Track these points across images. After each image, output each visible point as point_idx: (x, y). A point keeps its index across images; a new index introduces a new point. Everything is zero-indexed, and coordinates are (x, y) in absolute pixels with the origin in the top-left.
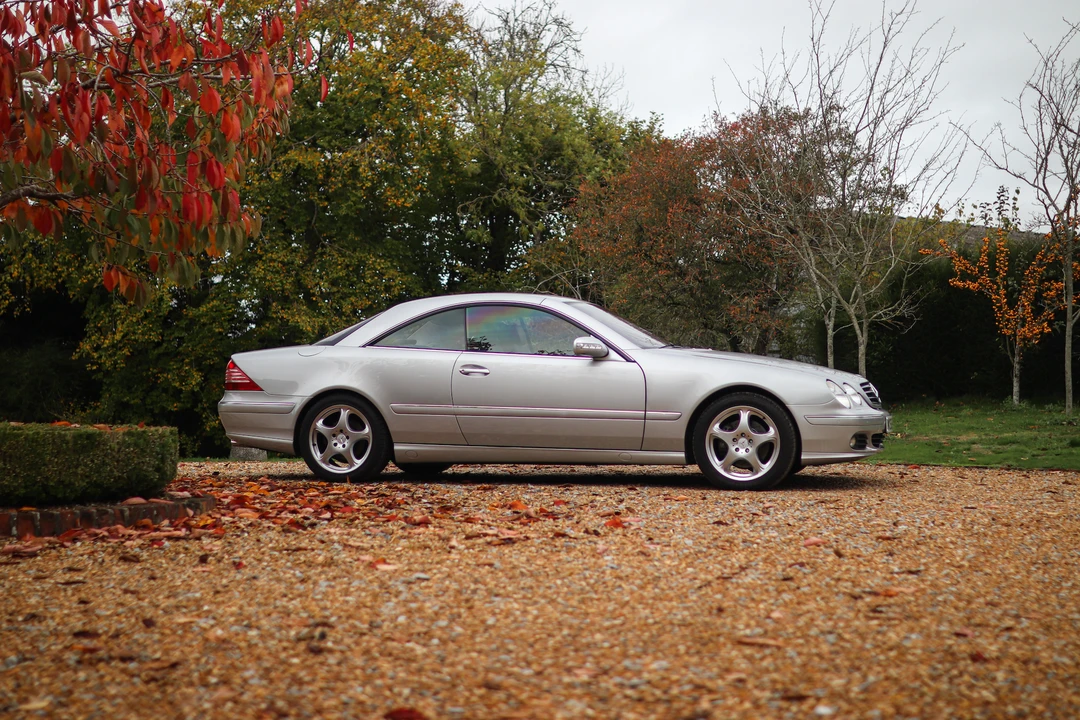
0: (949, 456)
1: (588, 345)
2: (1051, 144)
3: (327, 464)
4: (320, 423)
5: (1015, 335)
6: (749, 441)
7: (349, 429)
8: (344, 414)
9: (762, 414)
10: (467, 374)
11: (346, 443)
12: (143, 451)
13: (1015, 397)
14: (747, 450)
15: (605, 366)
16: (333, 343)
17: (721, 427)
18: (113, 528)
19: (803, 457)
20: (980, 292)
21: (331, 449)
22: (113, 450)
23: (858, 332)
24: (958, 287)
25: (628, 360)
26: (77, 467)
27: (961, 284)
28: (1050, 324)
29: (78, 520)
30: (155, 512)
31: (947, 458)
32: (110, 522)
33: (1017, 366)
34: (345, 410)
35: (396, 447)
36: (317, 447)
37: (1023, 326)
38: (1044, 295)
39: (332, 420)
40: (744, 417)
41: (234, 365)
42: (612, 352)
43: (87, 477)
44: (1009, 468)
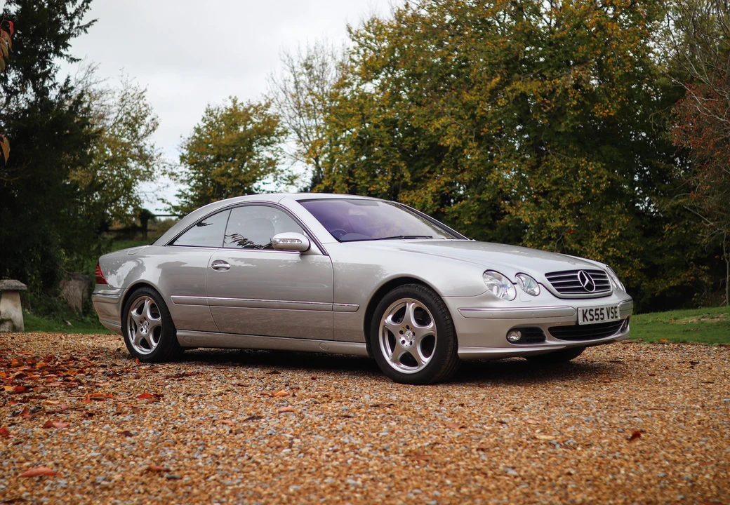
3: (138, 347)
4: (134, 312)
6: (414, 334)
7: (149, 317)
8: (147, 304)
9: (423, 306)
10: (217, 268)
11: (148, 329)
14: (411, 343)
19: (459, 352)
21: (140, 333)
34: (147, 300)
41: (99, 265)
42: (313, 247)
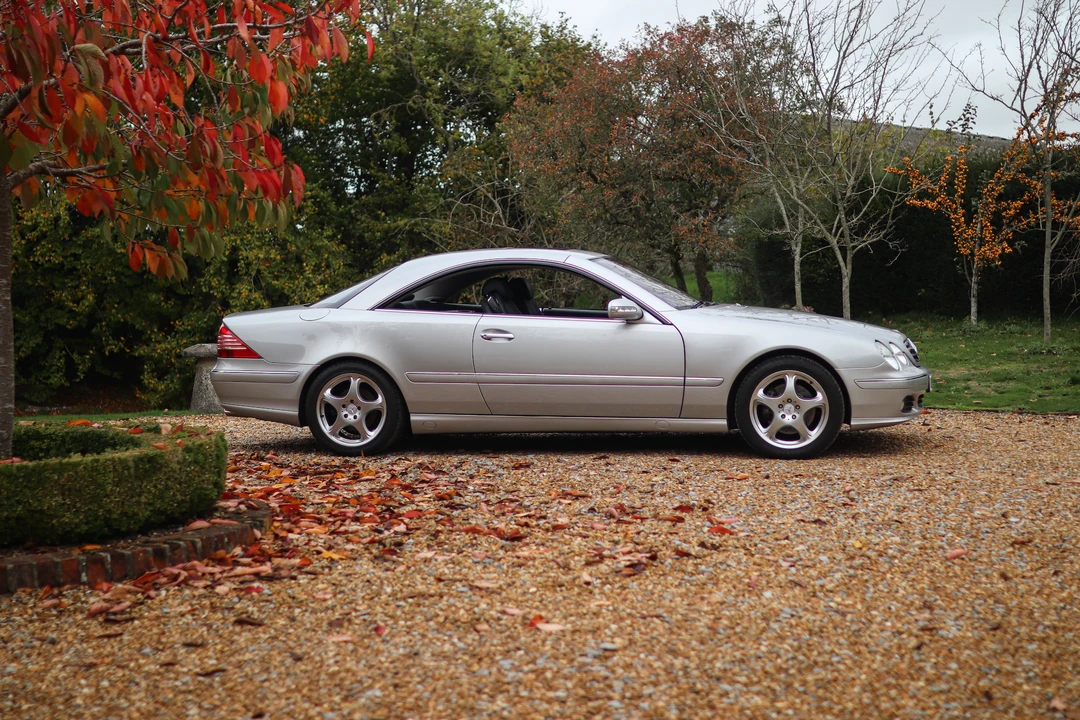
0: (952, 397)
1: (623, 308)
2: (1030, 66)
3: (337, 437)
4: (328, 393)
5: (972, 254)
6: (796, 407)
7: (360, 399)
8: (355, 383)
9: (808, 378)
10: (489, 339)
11: (357, 414)
12: (202, 468)
13: (973, 318)
14: (794, 417)
15: (639, 328)
16: (338, 306)
17: (765, 392)
18: (189, 564)
19: (853, 423)
20: (939, 211)
21: (341, 419)
22: (174, 471)
23: (842, 264)
24: (914, 206)
25: (664, 322)
26: (140, 495)
27: (918, 203)
28: (1011, 243)
29: (152, 559)
30: (226, 540)
31: (952, 400)
32: (184, 557)
33: (974, 286)
34: (355, 379)
35: (413, 418)
36: (324, 419)
37: (980, 246)
38: (1004, 214)
39: (341, 390)
40: (790, 382)
41: (226, 328)
42: (646, 315)
43: (150, 504)
44: (1021, 412)
